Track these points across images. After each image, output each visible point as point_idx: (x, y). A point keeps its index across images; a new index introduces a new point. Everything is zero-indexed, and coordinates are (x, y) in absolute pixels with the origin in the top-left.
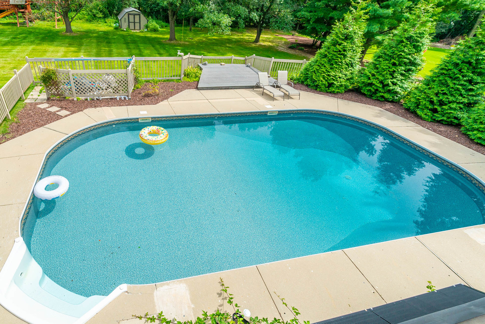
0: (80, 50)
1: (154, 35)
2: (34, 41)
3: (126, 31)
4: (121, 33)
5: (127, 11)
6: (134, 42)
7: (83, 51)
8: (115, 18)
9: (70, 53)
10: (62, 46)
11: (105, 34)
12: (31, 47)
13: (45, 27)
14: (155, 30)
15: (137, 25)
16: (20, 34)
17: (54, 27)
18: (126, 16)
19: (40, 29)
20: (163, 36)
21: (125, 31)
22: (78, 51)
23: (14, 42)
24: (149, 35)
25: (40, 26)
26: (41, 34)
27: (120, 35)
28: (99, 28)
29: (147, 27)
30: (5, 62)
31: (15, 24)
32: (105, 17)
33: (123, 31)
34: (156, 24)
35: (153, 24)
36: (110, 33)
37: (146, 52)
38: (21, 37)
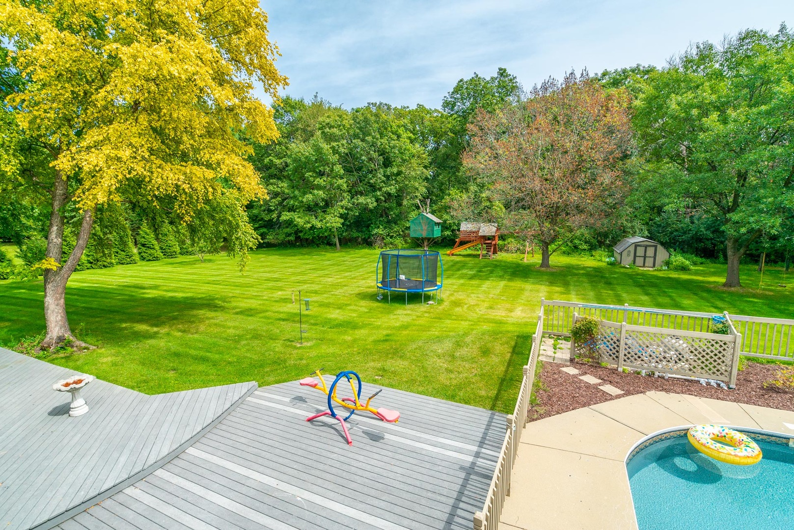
0: (569, 291)
1: (684, 277)
2: (503, 276)
3: (630, 268)
4: (622, 270)
5: (633, 242)
6: (654, 285)
7: (574, 293)
8: (606, 250)
9: (556, 294)
10: (541, 284)
11: (596, 271)
12: (503, 283)
13: (511, 259)
14: (684, 269)
15: (649, 261)
16: (485, 267)
17: (521, 260)
18: (632, 249)
19: (505, 262)
20: (706, 278)
21: (628, 268)
22: (568, 292)
23: (481, 276)
24: (674, 275)
25: (504, 259)
26: (509, 268)
27: (622, 273)
28: (584, 263)
29: (668, 263)
30: (477, 299)
31: (477, 256)
32: (592, 248)
33: (624, 267)
34: (684, 260)
35: (679, 259)
36: (604, 270)
37: (686, 302)
38: (487, 270)
